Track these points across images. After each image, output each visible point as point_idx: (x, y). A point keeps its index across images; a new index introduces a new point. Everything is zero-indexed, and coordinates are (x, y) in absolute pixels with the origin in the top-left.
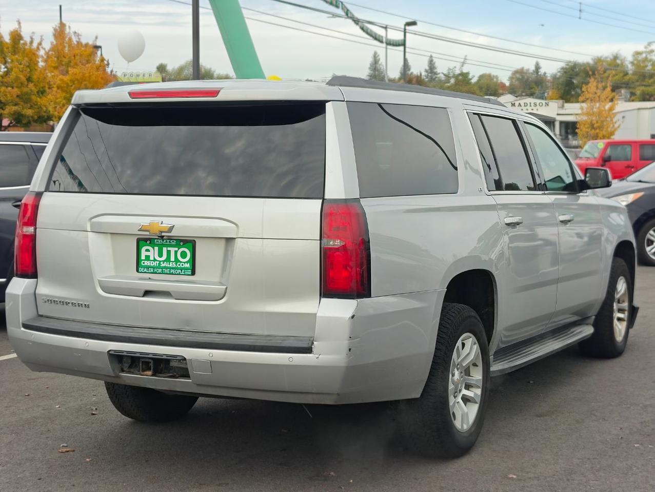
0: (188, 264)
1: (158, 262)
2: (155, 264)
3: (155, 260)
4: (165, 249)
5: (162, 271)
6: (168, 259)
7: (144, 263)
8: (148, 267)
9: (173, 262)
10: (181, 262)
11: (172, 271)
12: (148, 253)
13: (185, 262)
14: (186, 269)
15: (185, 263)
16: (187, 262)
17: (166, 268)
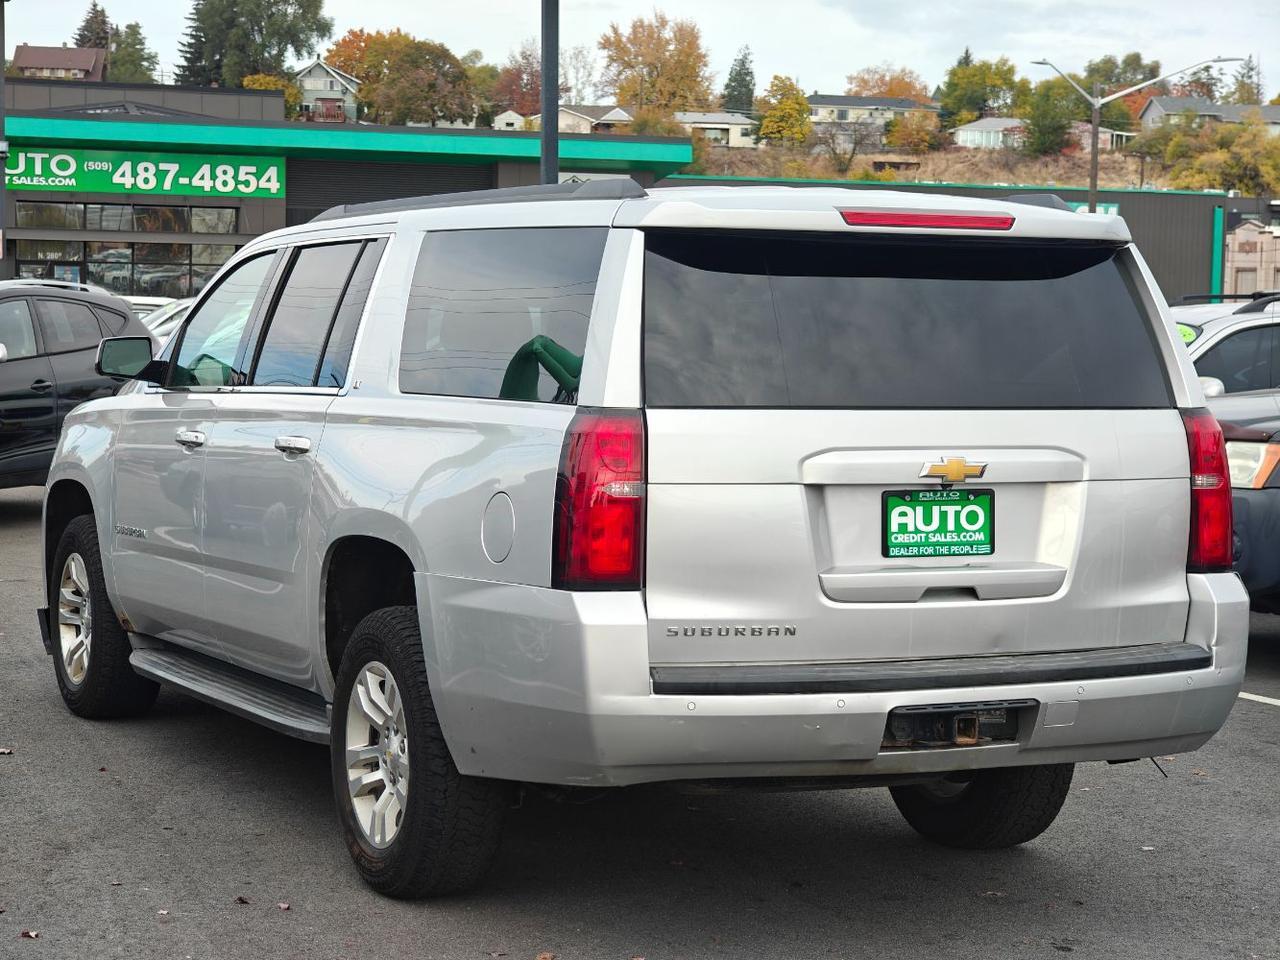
0: (982, 533)
1: (923, 535)
2: (917, 538)
3: (917, 531)
4: (936, 510)
5: (935, 550)
6: (942, 528)
7: (896, 538)
8: (907, 546)
9: (952, 532)
10: (968, 531)
11: (954, 549)
12: (903, 520)
13: (976, 531)
14: (979, 543)
15: (974, 532)
16: (979, 531)
17: (943, 545)
